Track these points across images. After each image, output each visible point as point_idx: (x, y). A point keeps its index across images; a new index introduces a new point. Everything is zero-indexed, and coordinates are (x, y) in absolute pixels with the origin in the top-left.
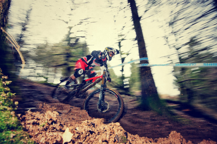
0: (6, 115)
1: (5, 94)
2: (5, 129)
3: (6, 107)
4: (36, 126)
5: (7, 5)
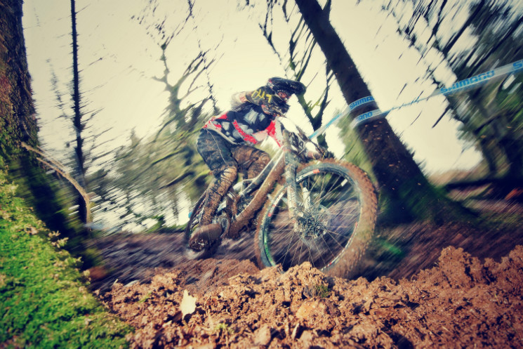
0: (70, 294)
1: (62, 262)
2: (73, 315)
4: (132, 304)
5: (19, 93)
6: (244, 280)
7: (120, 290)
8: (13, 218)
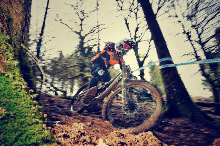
0: (39, 128)
1: (35, 107)
2: (40, 142)
3: (38, 120)
4: (67, 139)
5: (25, 22)
6: (118, 134)
7: (59, 128)
8: (14, 78)
